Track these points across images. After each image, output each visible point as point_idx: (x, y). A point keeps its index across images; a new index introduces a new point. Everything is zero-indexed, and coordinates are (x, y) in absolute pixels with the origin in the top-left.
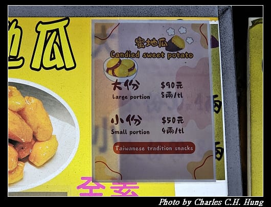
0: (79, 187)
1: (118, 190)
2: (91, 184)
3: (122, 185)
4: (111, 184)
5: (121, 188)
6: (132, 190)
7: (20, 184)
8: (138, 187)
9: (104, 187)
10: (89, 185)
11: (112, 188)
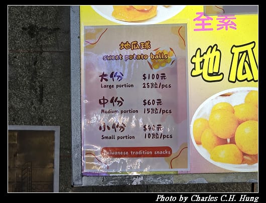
0: (194, 20)
1: (222, 20)
2: (204, 17)
3: (224, 17)
4: (216, 17)
5: (224, 19)
6: (231, 20)
7: (155, 19)
8: (235, 18)
9: (212, 19)
10: (202, 18)
11: (217, 19)
